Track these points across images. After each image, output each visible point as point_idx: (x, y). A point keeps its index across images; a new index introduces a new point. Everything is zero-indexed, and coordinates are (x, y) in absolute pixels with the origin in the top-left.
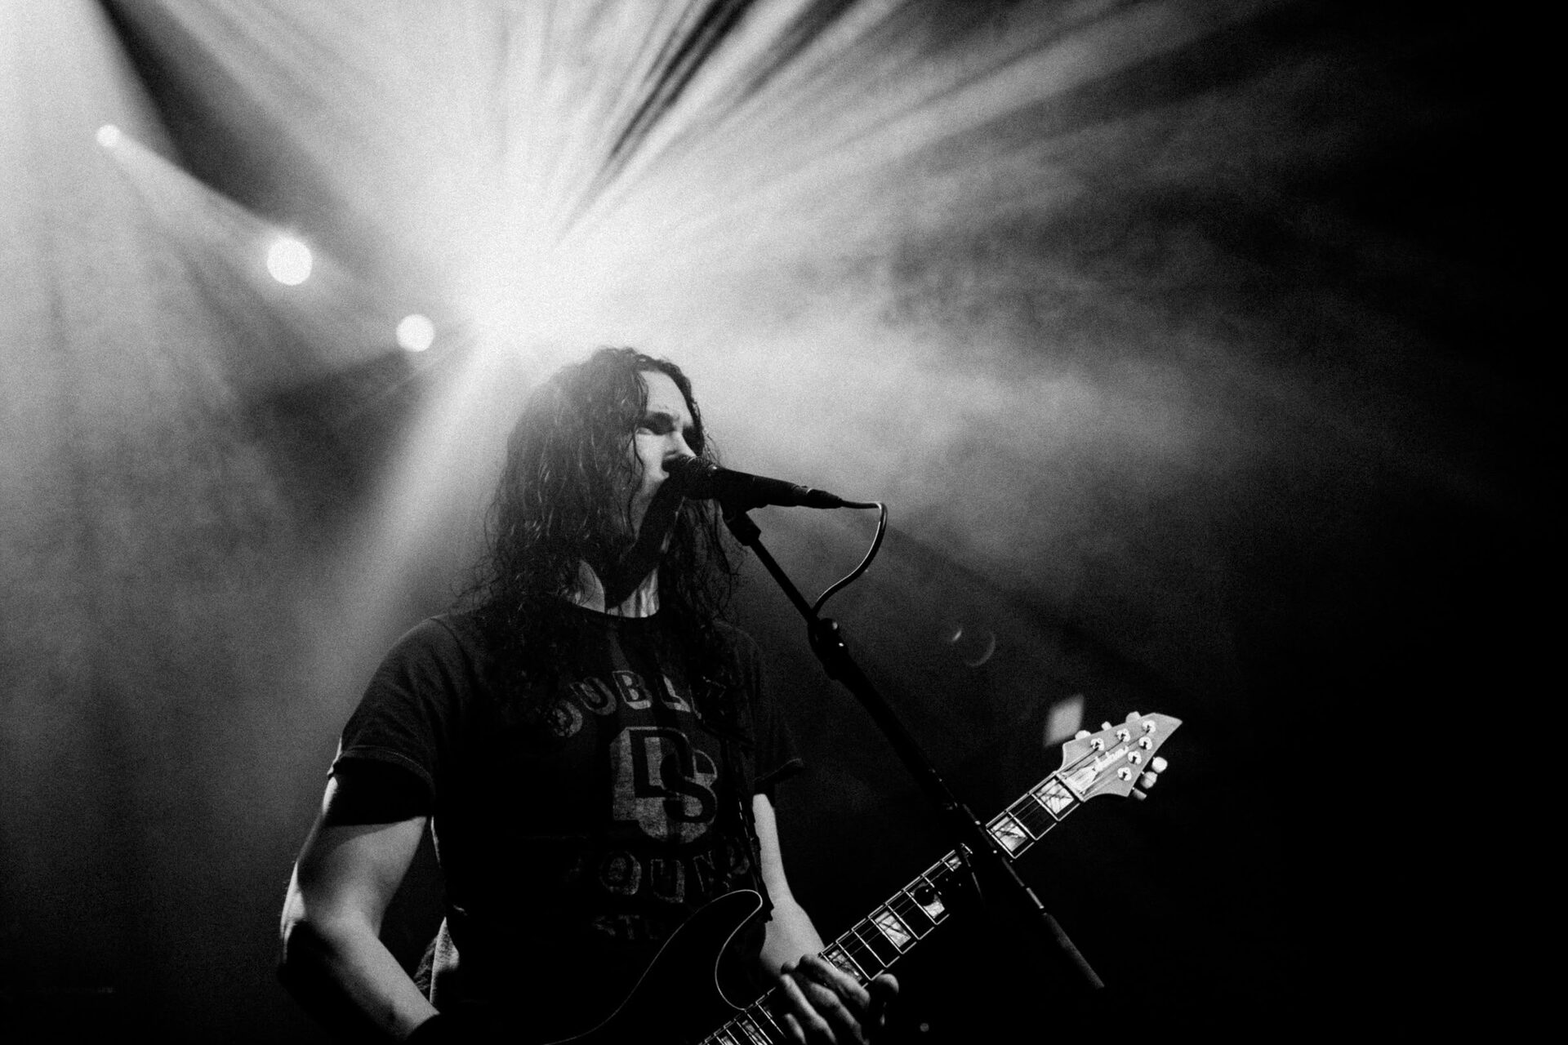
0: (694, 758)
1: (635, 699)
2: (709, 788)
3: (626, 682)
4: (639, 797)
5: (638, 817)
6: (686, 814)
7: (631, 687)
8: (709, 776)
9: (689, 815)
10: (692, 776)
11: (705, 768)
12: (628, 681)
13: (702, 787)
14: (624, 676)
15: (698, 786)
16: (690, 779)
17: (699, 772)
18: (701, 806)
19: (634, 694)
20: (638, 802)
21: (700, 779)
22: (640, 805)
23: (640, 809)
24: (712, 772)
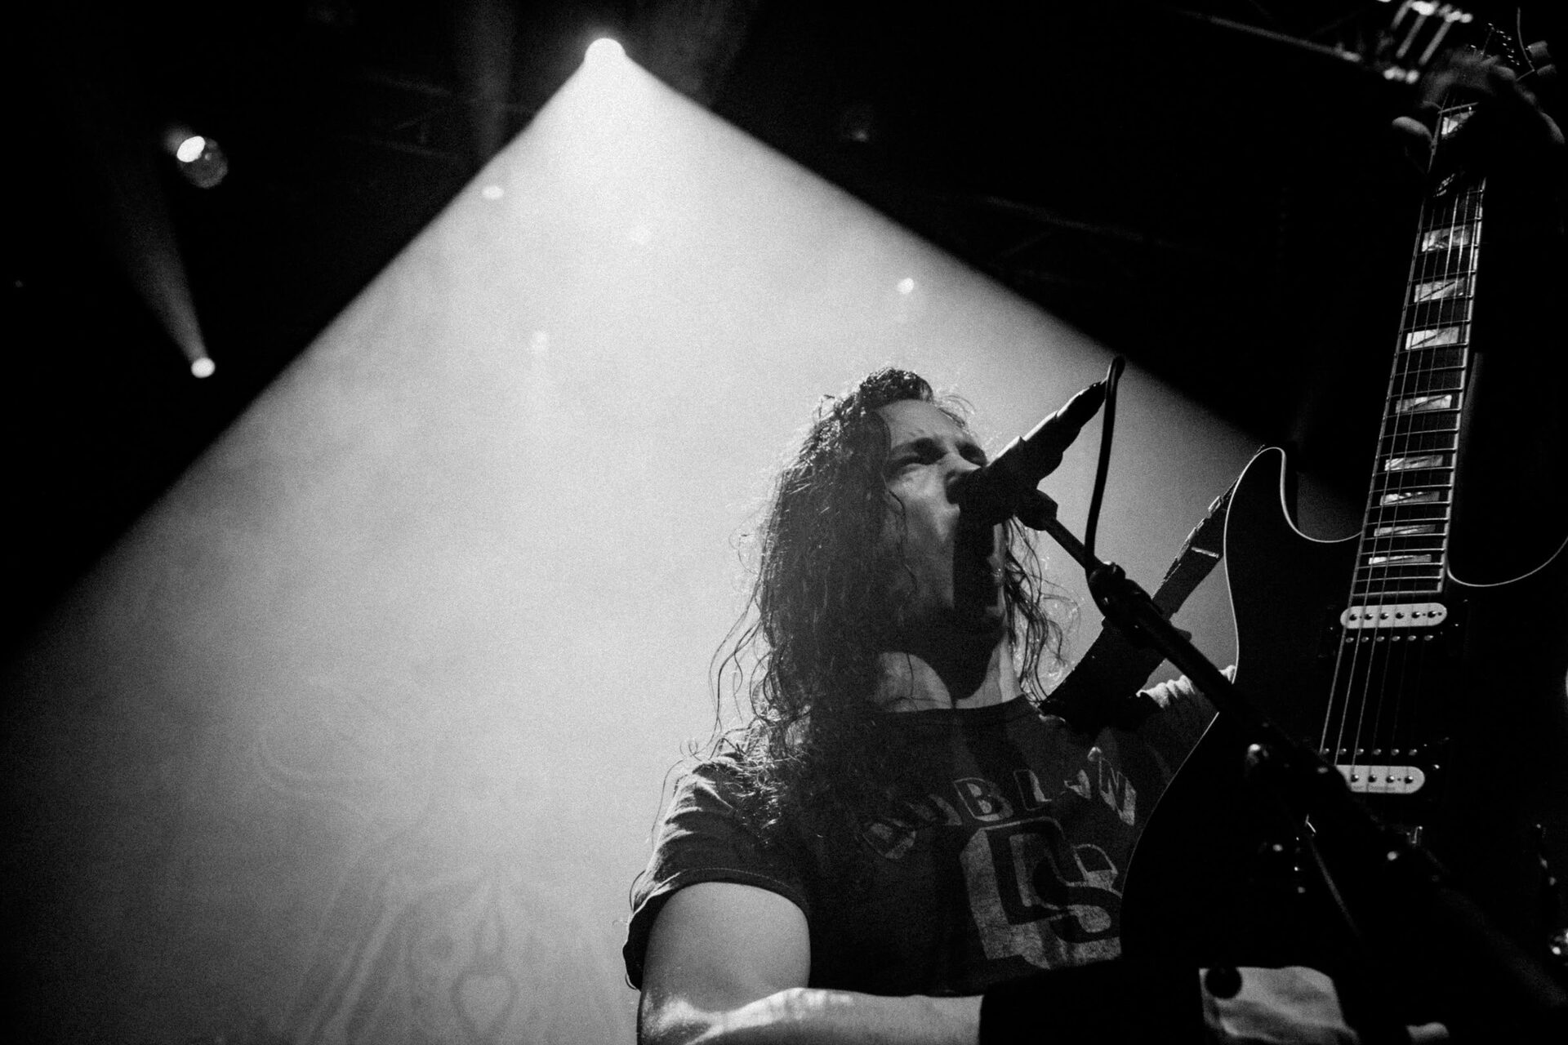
0: (1076, 857)
1: (987, 812)
2: (1110, 890)
3: (973, 792)
4: (1015, 924)
5: (1019, 951)
6: (1088, 931)
7: (981, 798)
8: (1107, 871)
9: (1094, 931)
10: (1081, 878)
11: (1095, 864)
12: (976, 791)
13: (1101, 890)
14: (969, 785)
15: (1094, 889)
16: (1079, 883)
17: (1089, 871)
18: (1107, 916)
19: (986, 806)
20: (1014, 930)
21: (1093, 879)
22: (1017, 934)
23: (1019, 939)
24: (1110, 868)
